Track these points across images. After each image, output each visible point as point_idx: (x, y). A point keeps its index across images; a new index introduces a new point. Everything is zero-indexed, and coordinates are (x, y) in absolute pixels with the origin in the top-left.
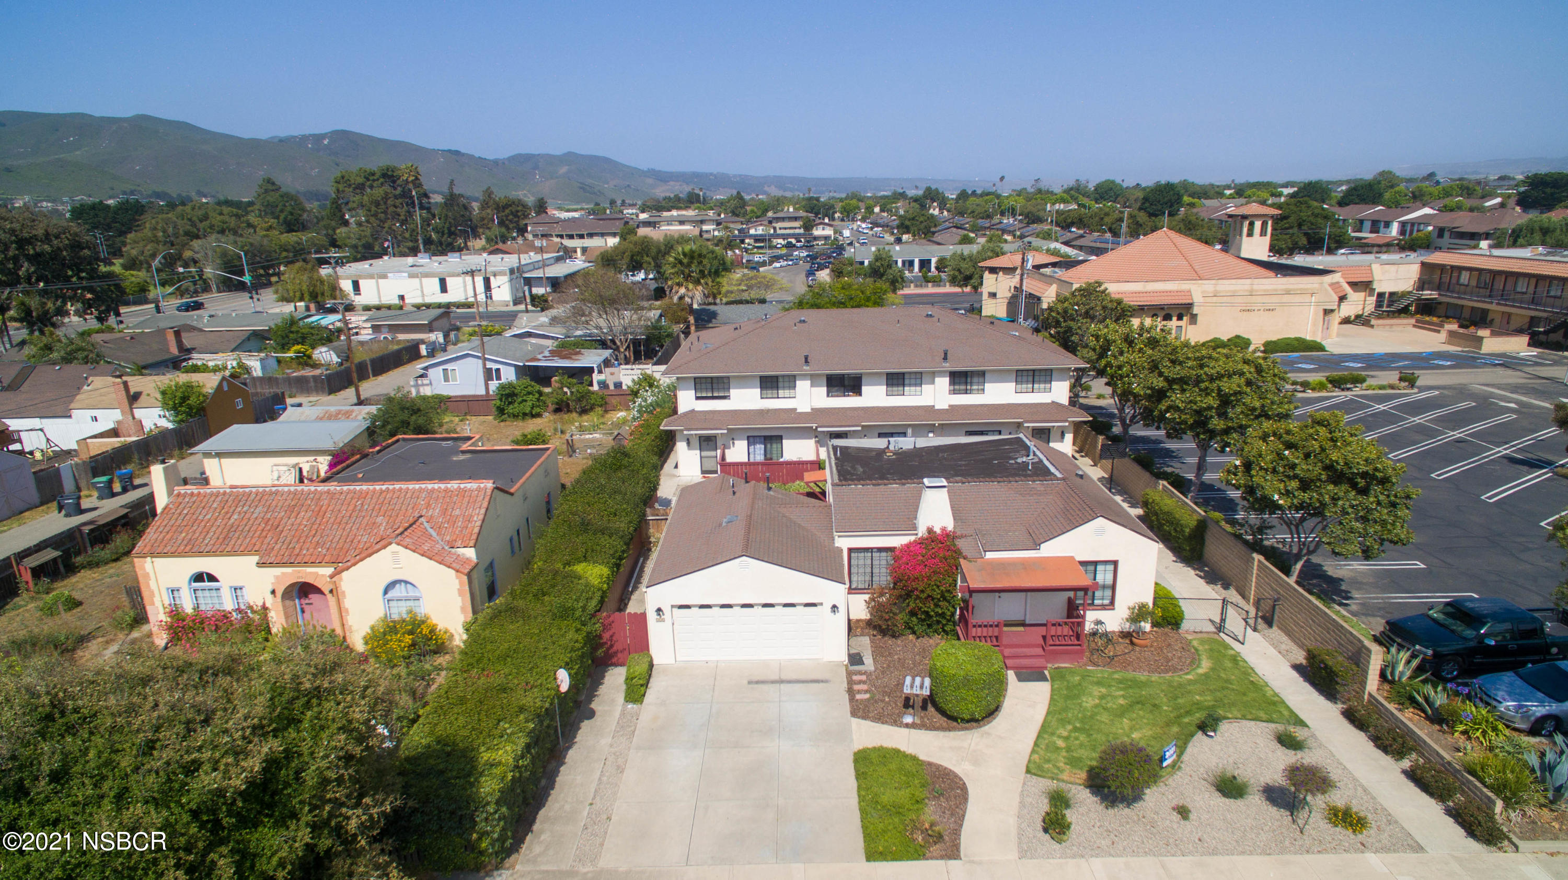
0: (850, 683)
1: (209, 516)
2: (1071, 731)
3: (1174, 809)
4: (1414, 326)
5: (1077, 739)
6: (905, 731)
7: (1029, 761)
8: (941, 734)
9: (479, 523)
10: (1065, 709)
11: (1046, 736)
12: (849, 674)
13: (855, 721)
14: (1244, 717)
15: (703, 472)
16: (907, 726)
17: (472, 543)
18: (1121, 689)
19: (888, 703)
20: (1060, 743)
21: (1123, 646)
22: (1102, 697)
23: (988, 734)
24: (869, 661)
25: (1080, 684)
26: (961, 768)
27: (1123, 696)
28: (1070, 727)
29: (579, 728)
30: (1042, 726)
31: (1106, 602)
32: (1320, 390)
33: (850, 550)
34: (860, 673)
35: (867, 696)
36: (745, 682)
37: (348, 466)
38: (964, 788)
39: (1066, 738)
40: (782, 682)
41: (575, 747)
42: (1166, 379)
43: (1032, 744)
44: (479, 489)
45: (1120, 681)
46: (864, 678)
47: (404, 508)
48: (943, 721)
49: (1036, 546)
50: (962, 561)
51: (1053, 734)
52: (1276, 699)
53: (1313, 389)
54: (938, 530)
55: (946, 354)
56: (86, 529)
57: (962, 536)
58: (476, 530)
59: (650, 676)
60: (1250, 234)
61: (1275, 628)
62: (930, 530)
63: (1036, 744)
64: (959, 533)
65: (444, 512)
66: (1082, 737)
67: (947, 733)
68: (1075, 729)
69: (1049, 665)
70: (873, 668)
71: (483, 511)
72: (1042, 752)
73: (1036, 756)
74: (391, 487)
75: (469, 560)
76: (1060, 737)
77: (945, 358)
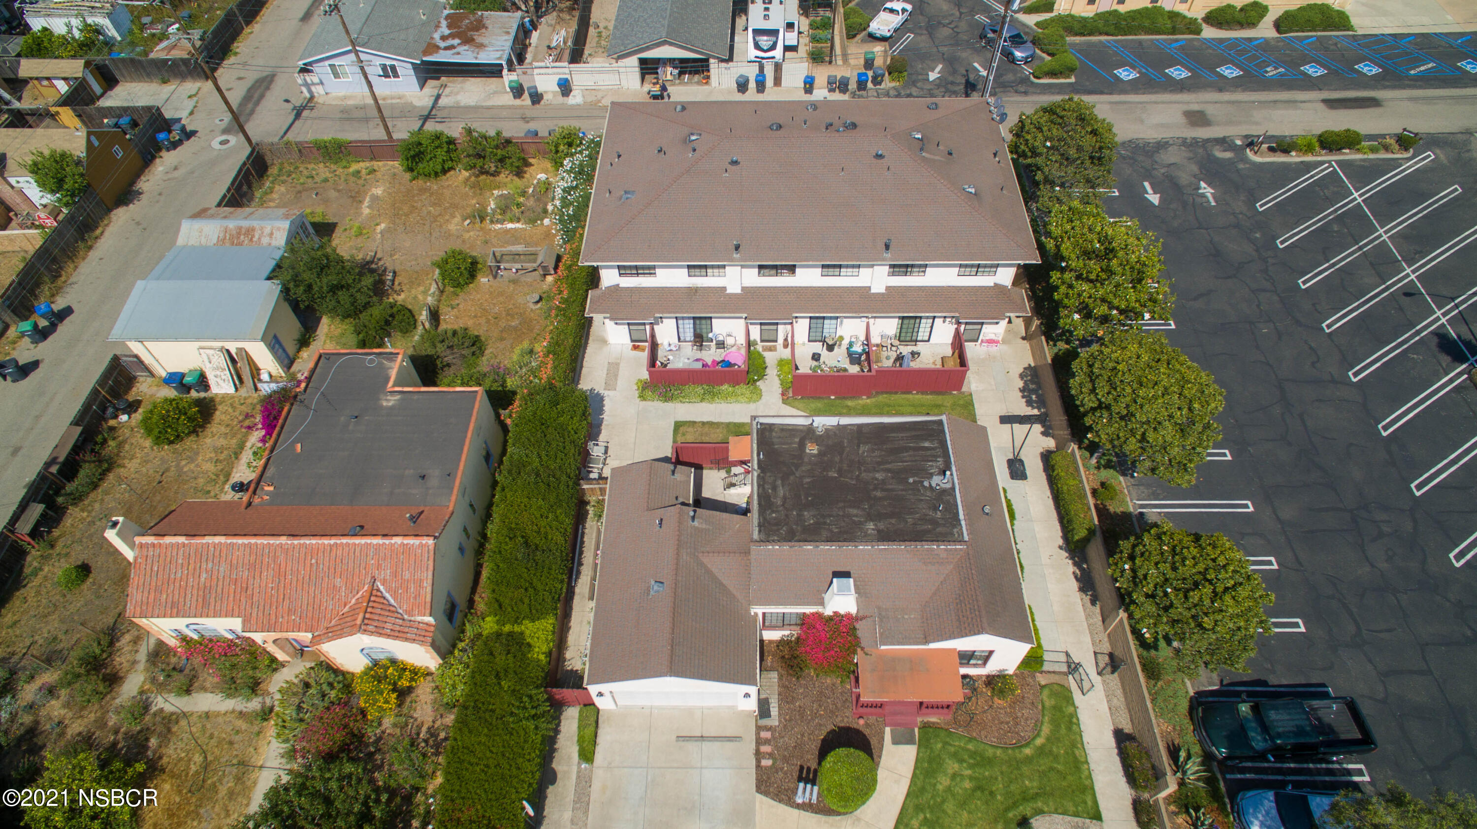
0: (759, 742)
1: (179, 575)
6: (796, 813)
9: (429, 589)
10: (923, 790)
12: (759, 728)
13: (758, 796)
14: (1056, 812)
15: (632, 341)
16: (798, 805)
17: (428, 611)
18: (971, 767)
19: (786, 773)
21: (985, 697)
22: (954, 777)
23: (859, 820)
24: (774, 711)
25: (940, 755)
27: (971, 778)
28: (921, 818)
29: (546, 797)
33: (765, 613)
34: (767, 729)
35: (770, 762)
36: (674, 737)
37: (282, 427)
40: (702, 738)
41: (545, 822)
44: (421, 545)
45: (973, 754)
46: (769, 735)
47: (357, 570)
49: (927, 642)
50: (859, 650)
52: (1087, 782)
54: (842, 612)
55: (889, 241)
56: (54, 469)
57: (864, 618)
58: (429, 599)
62: (836, 612)
64: (861, 614)
65: (395, 574)
67: (827, 819)
70: (777, 723)
71: (430, 573)
75: (428, 625)
77: (888, 245)
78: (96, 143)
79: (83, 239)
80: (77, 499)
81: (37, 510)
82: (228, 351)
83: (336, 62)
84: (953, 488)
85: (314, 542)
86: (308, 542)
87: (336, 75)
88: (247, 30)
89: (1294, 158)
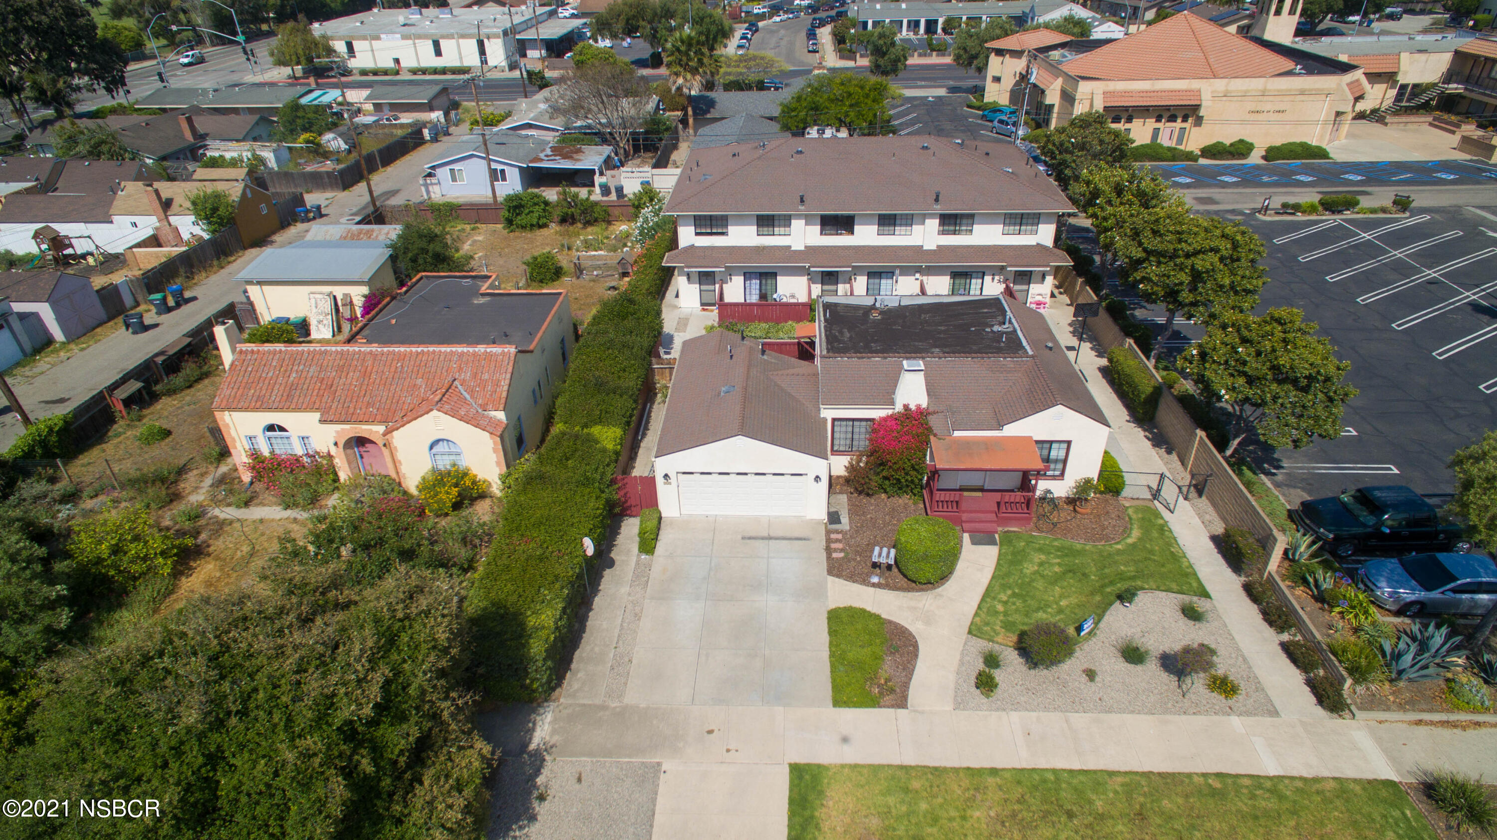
0: (829, 541)
1: (270, 374)
2: (1009, 597)
3: (1084, 671)
4: (1431, 124)
5: (1014, 604)
6: (871, 590)
7: (972, 623)
8: (901, 594)
9: (506, 388)
10: (1008, 574)
11: (988, 600)
12: (828, 532)
13: (831, 579)
14: (1158, 589)
15: (702, 304)
16: (874, 585)
17: (502, 407)
18: (1058, 557)
19: (859, 562)
20: (1000, 607)
21: (1066, 512)
22: (1041, 564)
23: (941, 596)
24: (845, 520)
25: (1023, 550)
26: (915, 627)
27: (1059, 564)
28: (1009, 592)
29: (602, 577)
30: (987, 590)
31: (1057, 473)
32: (1310, 213)
33: (834, 420)
34: (837, 532)
35: (842, 555)
36: (740, 537)
37: (381, 310)
38: (916, 646)
39: (1005, 603)
40: (770, 538)
41: (600, 594)
42: (1145, 250)
43: (976, 607)
44: (503, 353)
45: (1058, 549)
46: (840, 536)
47: (439, 371)
48: (904, 582)
49: (1000, 426)
50: (932, 437)
51: (994, 598)
52: (1189, 570)
53: (1304, 212)
54: (913, 407)
55: (937, 196)
56: (159, 360)
57: (935, 413)
58: (504, 394)
59: (659, 529)
60: (1278, 12)
61: (1204, 498)
62: (906, 407)
63: (979, 607)
64: (931, 409)
65: (475, 376)
66: (1019, 603)
67: (906, 594)
68: (1014, 595)
69: (1000, 529)
70: (848, 528)
71: (508, 376)
72: (983, 615)
73: (977, 619)
74: (426, 350)
75: (500, 421)
76: (1000, 601)
77: (937, 200)
78: (250, 196)
79: (219, 259)
80: (172, 392)
81: (135, 386)
82: (335, 297)
83: (456, 167)
84: (1015, 331)
85: (402, 349)
86: (397, 350)
87: (454, 179)
88: (381, 170)
89: (1300, 217)
